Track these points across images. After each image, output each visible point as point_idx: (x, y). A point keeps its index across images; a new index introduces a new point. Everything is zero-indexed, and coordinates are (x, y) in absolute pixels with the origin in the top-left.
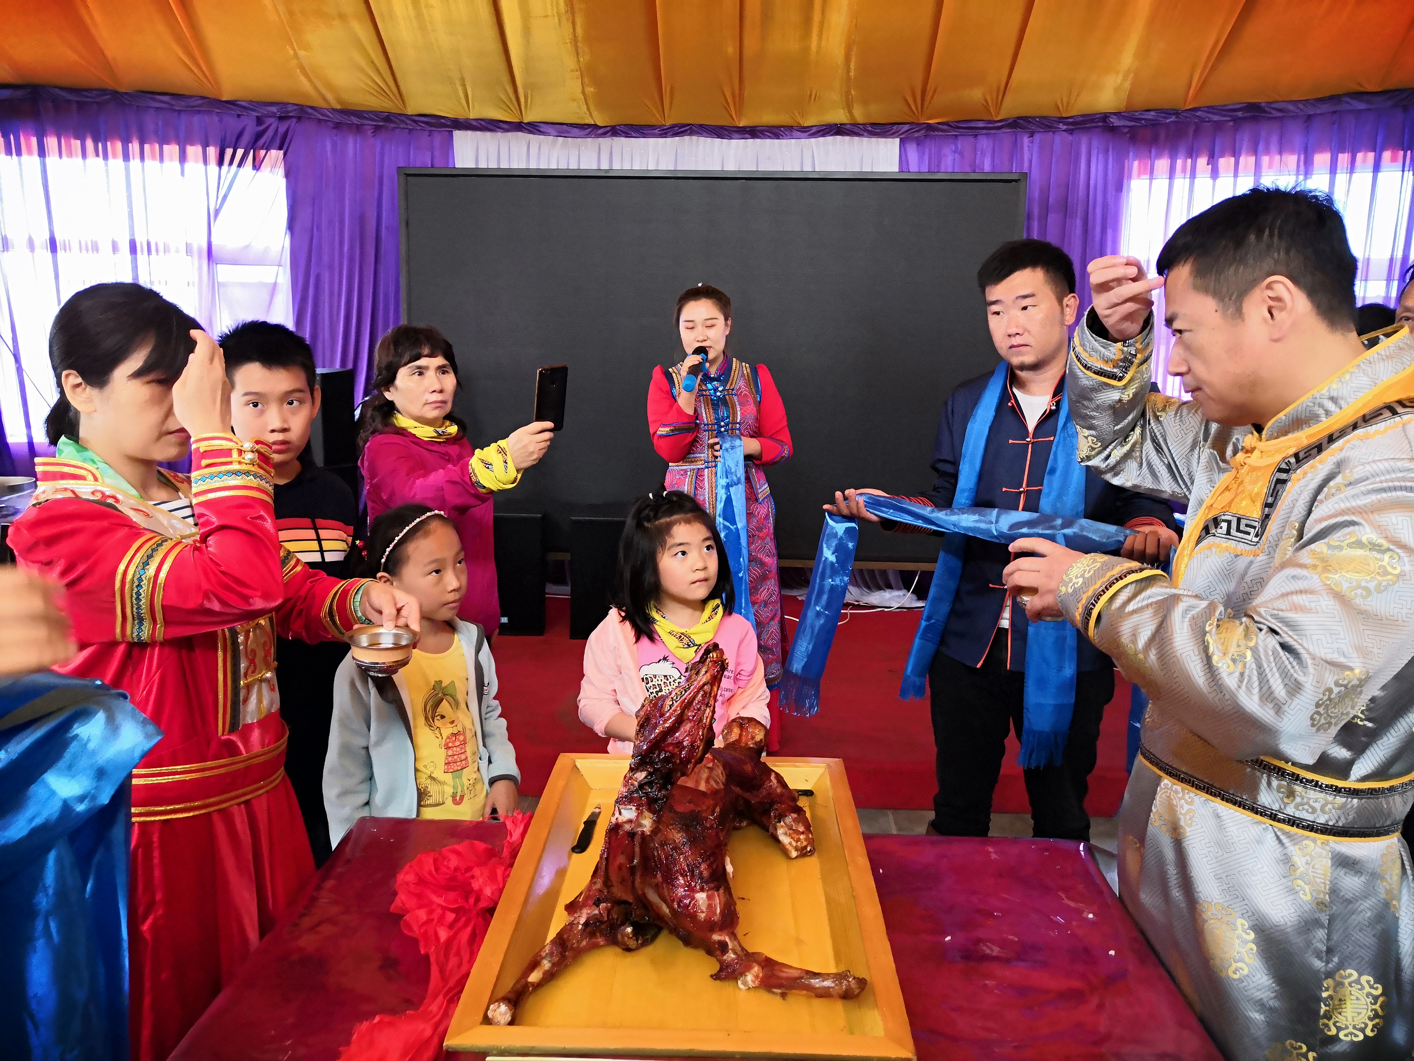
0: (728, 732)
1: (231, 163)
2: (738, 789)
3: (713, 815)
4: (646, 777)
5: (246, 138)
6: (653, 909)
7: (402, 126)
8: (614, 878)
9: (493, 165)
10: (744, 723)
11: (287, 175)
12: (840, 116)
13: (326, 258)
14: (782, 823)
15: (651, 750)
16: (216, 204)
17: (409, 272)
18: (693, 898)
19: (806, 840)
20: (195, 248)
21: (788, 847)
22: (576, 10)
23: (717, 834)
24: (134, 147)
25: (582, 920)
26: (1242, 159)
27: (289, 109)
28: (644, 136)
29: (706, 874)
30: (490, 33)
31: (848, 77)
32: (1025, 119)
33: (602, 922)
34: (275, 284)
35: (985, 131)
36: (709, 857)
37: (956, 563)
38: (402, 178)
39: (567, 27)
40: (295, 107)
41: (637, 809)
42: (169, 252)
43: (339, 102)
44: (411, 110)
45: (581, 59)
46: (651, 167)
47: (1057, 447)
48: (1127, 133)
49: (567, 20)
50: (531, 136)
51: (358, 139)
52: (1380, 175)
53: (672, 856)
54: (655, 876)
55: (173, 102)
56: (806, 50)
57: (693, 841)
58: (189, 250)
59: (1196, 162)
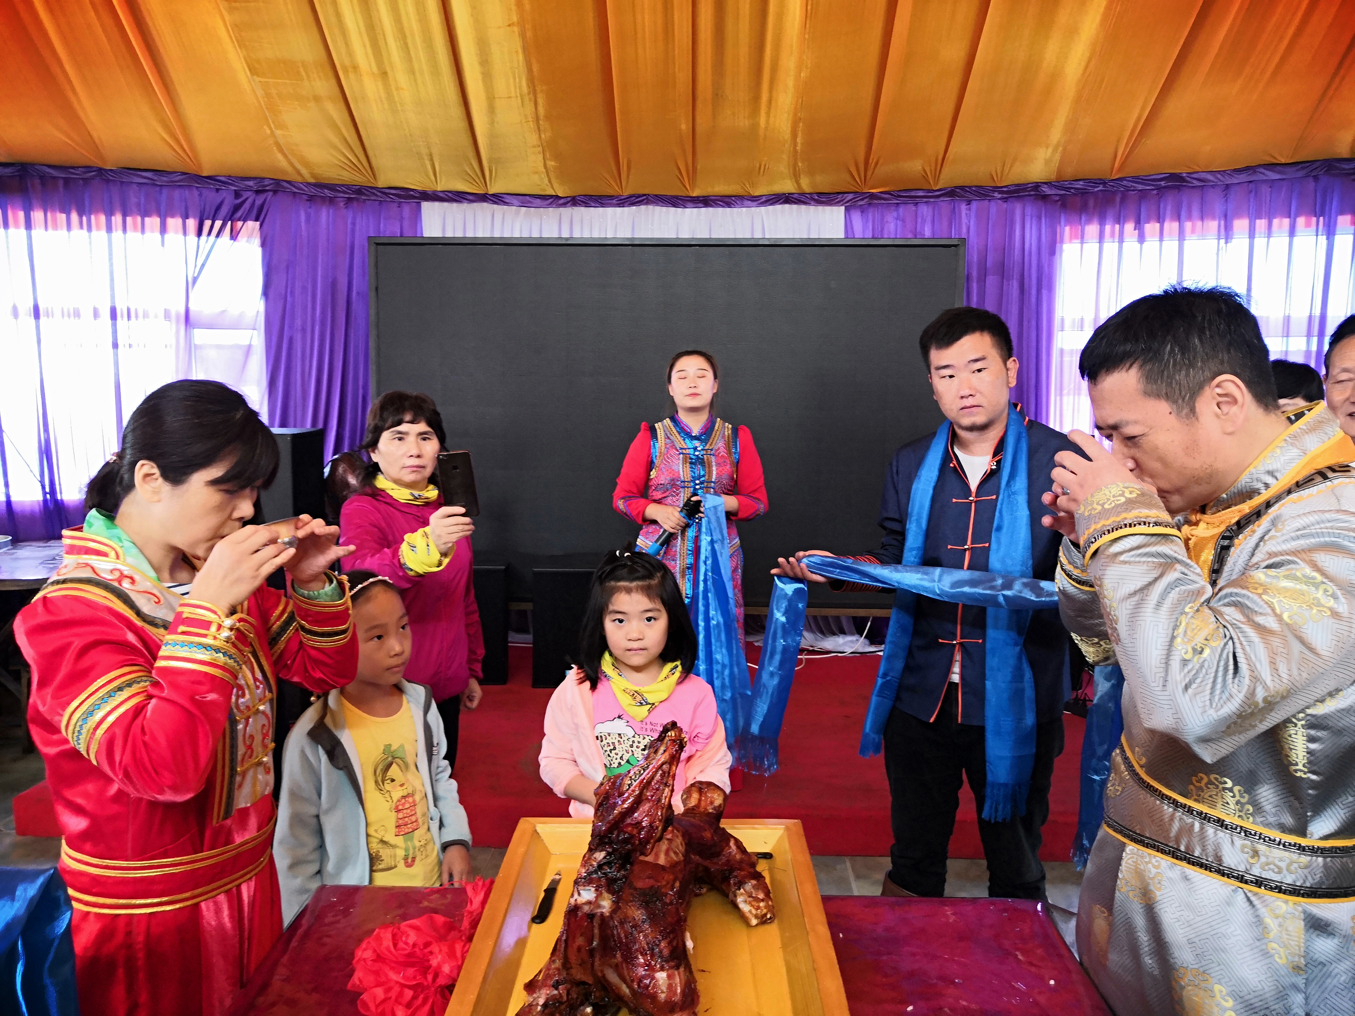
0: (687, 797)
1: (209, 234)
2: (698, 857)
3: (672, 890)
4: (605, 858)
5: (224, 210)
6: (613, 990)
7: (373, 198)
8: (573, 959)
9: (459, 234)
10: (703, 787)
11: (263, 245)
12: (788, 187)
13: (298, 322)
14: (742, 890)
15: (610, 830)
16: (194, 272)
17: (378, 336)
18: (653, 978)
19: (765, 907)
20: (173, 313)
21: (748, 915)
22: (538, 91)
23: (677, 909)
24: (117, 219)
25: (541, 1001)
26: (1167, 225)
27: (266, 183)
28: (603, 205)
29: (666, 952)
30: (457, 111)
31: (795, 151)
32: (962, 188)
33: (561, 1003)
34: (249, 347)
35: (925, 200)
36: (669, 933)
37: (908, 621)
38: (373, 247)
39: (530, 108)
40: (272, 182)
41: (596, 890)
42: (148, 317)
43: (313, 175)
44: (382, 183)
45: (543, 136)
46: (609, 236)
47: (1002, 504)
48: (1058, 201)
49: (530, 100)
50: (496, 206)
51: (331, 211)
52: (1295, 239)
53: (631, 934)
54: (615, 956)
55: (155, 178)
56: (754, 127)
57: (653, 918)
58: (167, 315)
59: (1123, 227)
